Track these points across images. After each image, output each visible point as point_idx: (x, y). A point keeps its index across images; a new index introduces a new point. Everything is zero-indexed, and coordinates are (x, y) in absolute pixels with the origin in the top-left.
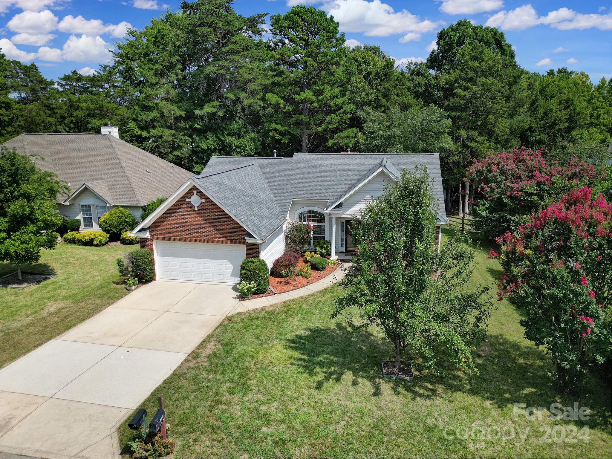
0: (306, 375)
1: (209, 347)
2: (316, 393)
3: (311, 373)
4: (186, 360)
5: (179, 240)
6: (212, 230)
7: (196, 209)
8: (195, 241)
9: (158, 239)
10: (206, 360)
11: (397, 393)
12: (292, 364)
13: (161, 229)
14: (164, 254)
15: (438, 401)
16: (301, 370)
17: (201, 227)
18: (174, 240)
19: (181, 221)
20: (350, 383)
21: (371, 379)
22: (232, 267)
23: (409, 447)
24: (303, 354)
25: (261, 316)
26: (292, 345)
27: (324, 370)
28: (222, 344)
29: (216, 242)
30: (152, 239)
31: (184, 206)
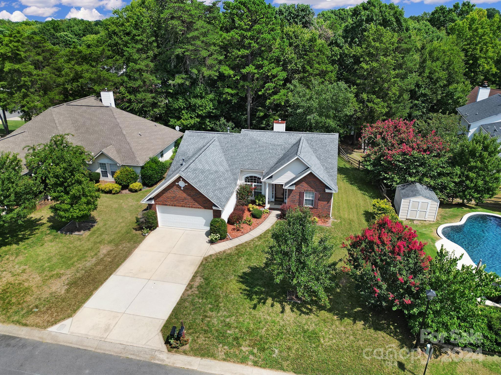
0: (248, 300)
1: (197, 280)
2: (253, 312)
3: (251, 299)
4: (186, 290)
5: (172, 205)
6: (192, 201)
7: (182, 189)
8: (182, 206)
9: (159, 204)
10: (196, 289)
11: (293, 311)
12: (241, 293)
13: (161, 199)
14: (163, 212)
15: (312, 316)
16: (246, 297)
17: (185, 199)
18: (169, 205)
19: (174, 195)
20: (270, 305)
21: (281, 302)
22: (205, 221)
23: (294, 341)
24: (247, 286)
25: (224, 257)
26: (241, 280)
27: (258, 297)
28: (204, 278)
29: (195, 207)
30: (156, 204)
31: (175, 187)
